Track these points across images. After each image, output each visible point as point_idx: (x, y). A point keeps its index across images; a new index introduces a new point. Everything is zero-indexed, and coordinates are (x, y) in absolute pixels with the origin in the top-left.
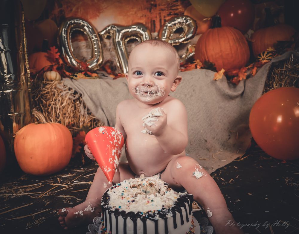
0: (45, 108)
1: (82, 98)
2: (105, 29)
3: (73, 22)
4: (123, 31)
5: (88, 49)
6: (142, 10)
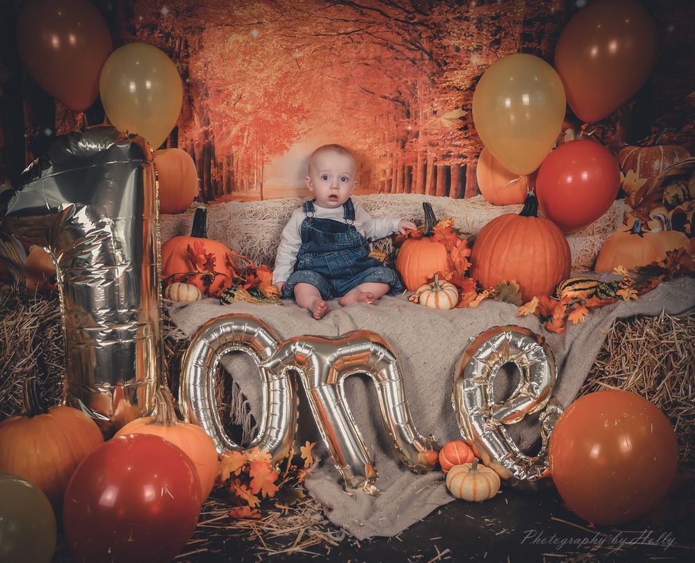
6: (384, 143)
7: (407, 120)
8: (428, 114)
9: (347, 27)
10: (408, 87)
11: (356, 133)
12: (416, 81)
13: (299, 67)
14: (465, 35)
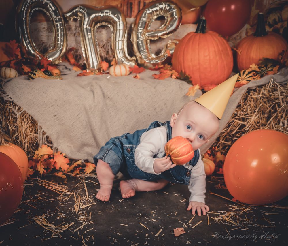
2: (72, 10)
4: (93, 16)
5: (49, 32)
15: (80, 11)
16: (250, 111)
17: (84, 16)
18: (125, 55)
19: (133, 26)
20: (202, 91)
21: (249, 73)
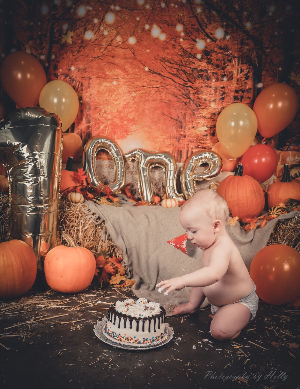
0: (67, 229)
1: (104, 224)
2: (131, 152)
3: (100, 141)
4: (149, 158)
5: (110, 169)
6: (170, 139)
7: (181, 129)
8: (190, 128)
9: (157, 85)
10: (182, 115)
11: (157, 133)
12: (186, 112)
13: (134, 100)
14: (209, 94)
15: (138, 154)
16: (280, 239)
17: (141, 158)
18: (175, 191)
19: (182, 169)
20: (239, 222)
21: (278, 209)
